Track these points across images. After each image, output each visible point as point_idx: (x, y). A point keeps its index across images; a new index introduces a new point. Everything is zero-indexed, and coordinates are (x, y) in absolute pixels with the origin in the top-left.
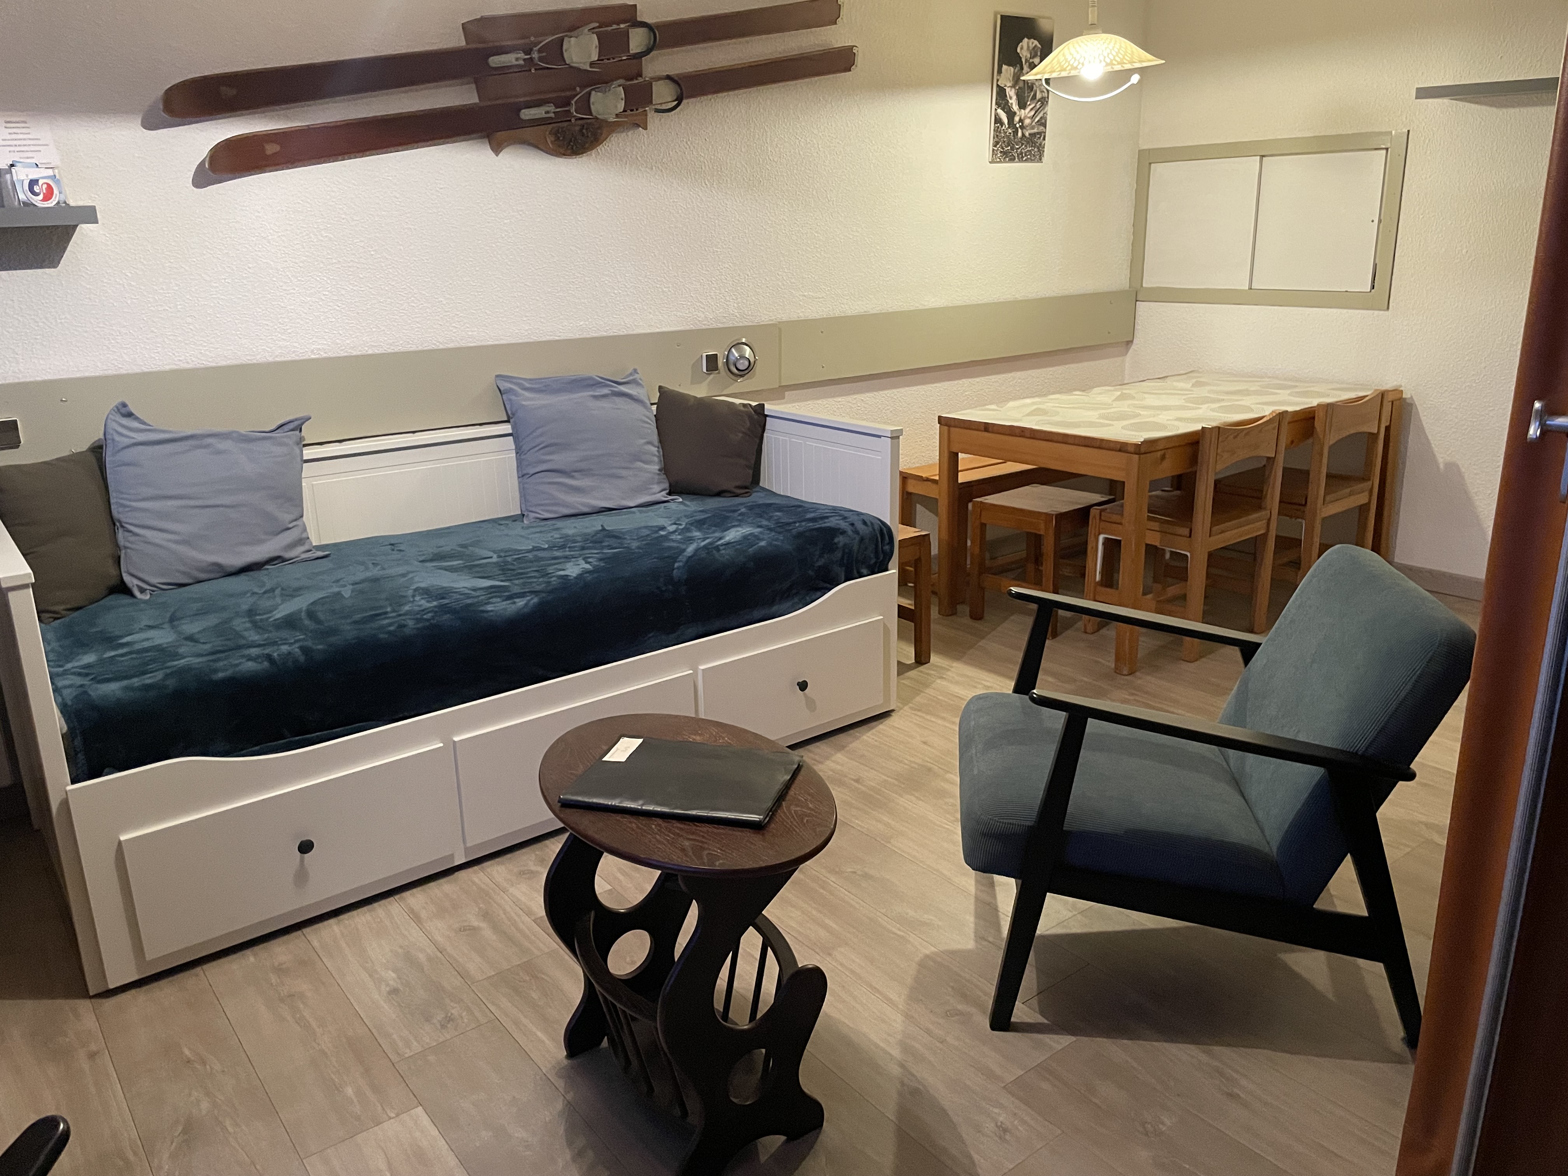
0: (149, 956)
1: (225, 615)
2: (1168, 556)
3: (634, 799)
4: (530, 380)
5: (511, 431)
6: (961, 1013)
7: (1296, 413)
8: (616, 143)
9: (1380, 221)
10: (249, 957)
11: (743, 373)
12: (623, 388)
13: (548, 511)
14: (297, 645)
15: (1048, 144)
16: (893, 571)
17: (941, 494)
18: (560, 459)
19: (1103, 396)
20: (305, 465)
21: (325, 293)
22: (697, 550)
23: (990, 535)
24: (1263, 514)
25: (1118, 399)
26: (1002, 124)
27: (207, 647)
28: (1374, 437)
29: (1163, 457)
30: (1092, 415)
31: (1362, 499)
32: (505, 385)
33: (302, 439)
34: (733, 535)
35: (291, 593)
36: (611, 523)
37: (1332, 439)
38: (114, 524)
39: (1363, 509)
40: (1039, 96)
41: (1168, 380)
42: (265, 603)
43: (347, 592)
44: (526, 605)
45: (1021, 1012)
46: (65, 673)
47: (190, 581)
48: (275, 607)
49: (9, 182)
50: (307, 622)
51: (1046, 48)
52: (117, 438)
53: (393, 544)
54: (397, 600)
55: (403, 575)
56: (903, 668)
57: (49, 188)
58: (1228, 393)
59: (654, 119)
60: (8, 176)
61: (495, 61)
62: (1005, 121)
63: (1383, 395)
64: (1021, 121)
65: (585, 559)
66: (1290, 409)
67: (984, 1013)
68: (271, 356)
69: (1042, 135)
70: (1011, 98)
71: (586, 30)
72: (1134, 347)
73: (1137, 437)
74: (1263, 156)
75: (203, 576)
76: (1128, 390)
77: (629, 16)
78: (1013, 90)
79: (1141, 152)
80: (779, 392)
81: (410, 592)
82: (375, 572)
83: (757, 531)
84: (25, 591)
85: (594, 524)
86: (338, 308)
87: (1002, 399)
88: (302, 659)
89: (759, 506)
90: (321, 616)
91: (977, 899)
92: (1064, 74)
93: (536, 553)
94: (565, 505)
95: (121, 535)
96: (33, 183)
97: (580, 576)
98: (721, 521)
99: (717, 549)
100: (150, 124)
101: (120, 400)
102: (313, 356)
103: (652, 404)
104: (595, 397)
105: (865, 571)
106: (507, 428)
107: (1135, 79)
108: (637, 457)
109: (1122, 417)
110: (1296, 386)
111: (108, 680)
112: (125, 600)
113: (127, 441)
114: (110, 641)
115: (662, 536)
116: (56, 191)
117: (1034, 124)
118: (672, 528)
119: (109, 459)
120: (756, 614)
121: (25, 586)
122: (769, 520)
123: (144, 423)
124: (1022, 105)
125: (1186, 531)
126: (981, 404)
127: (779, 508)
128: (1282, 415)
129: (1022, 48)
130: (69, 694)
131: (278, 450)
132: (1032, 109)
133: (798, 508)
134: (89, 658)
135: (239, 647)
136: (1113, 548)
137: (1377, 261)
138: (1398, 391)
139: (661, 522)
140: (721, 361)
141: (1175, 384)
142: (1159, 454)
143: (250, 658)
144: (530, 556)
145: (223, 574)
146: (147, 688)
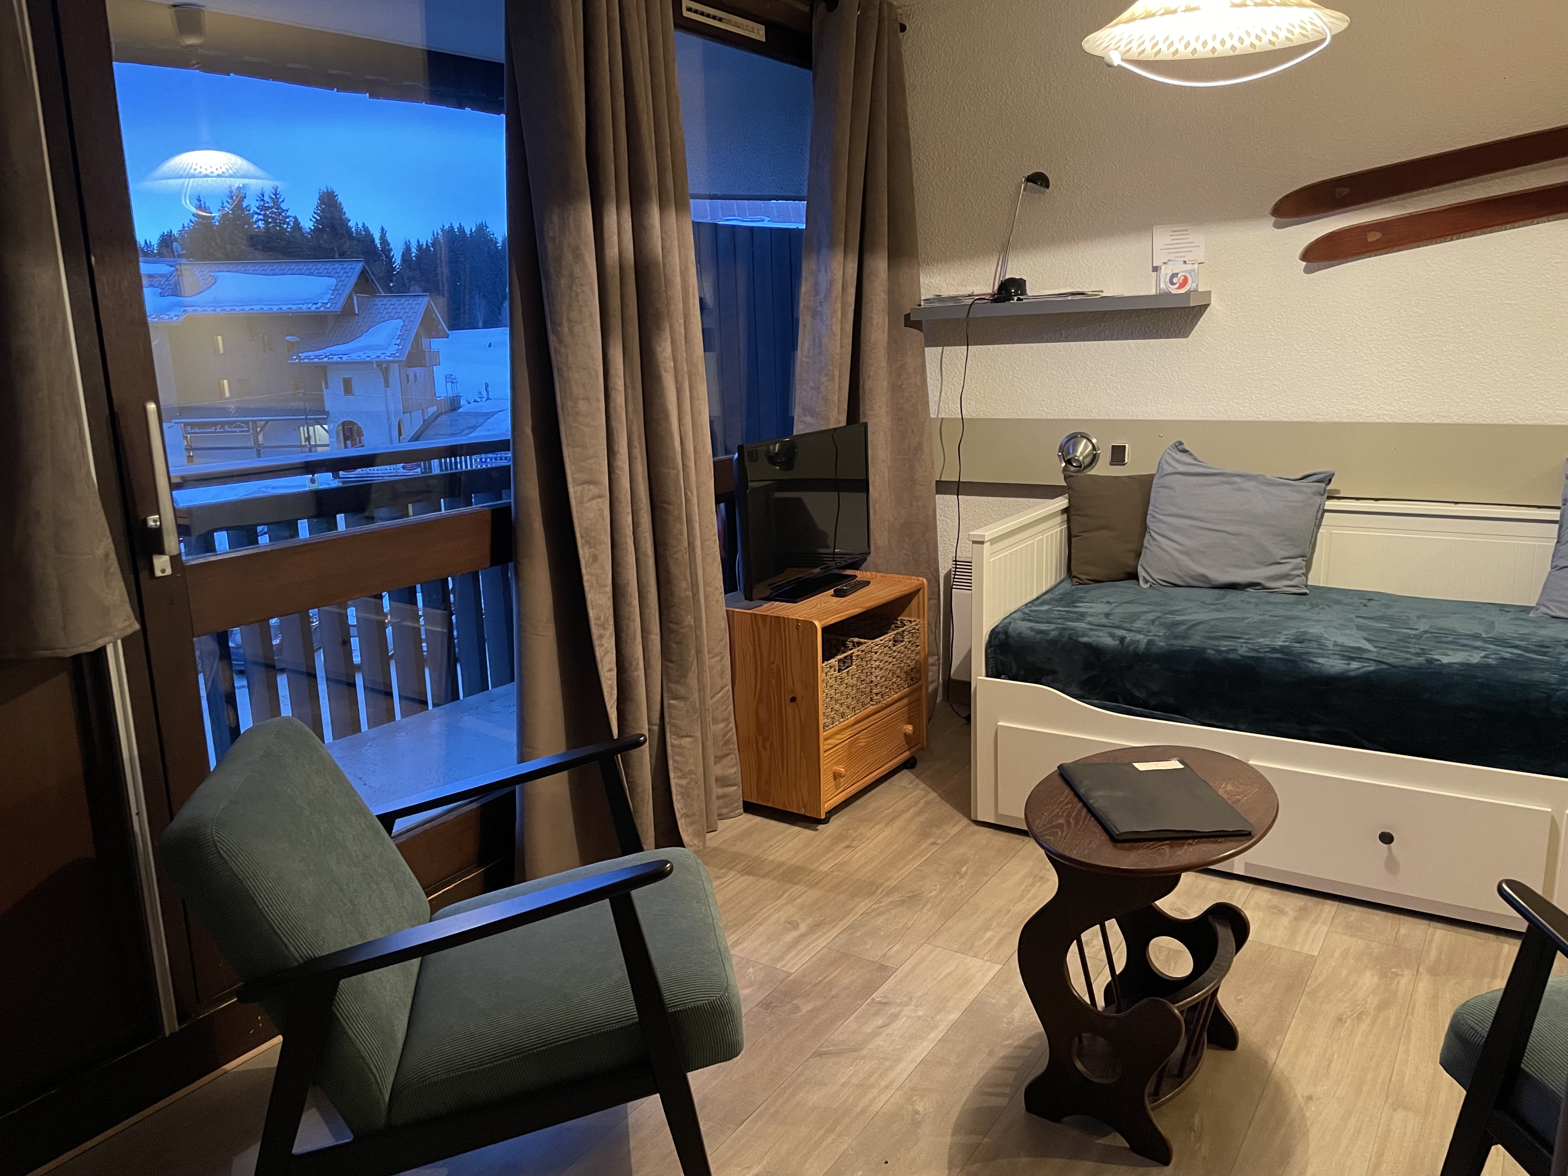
0: (1001, 810)
5: (1558, 519)
21: (1403, 364)
33: (1328, 491)
38: (1145, 530)
47: (1183, 584)
57: (1185, 280)
68: (1338, 417)
75: (1193, 583)
86: (1413, 378)
95: (1147, 538)
96: (1174, 276)
101: (1177, 440)
102: (1378, 421)
112: (1131, 585)
113: (1170, 470)
116: (1190, 281)
119: (1156, 481)
123: (1196, 459)
145: (1210, 586)
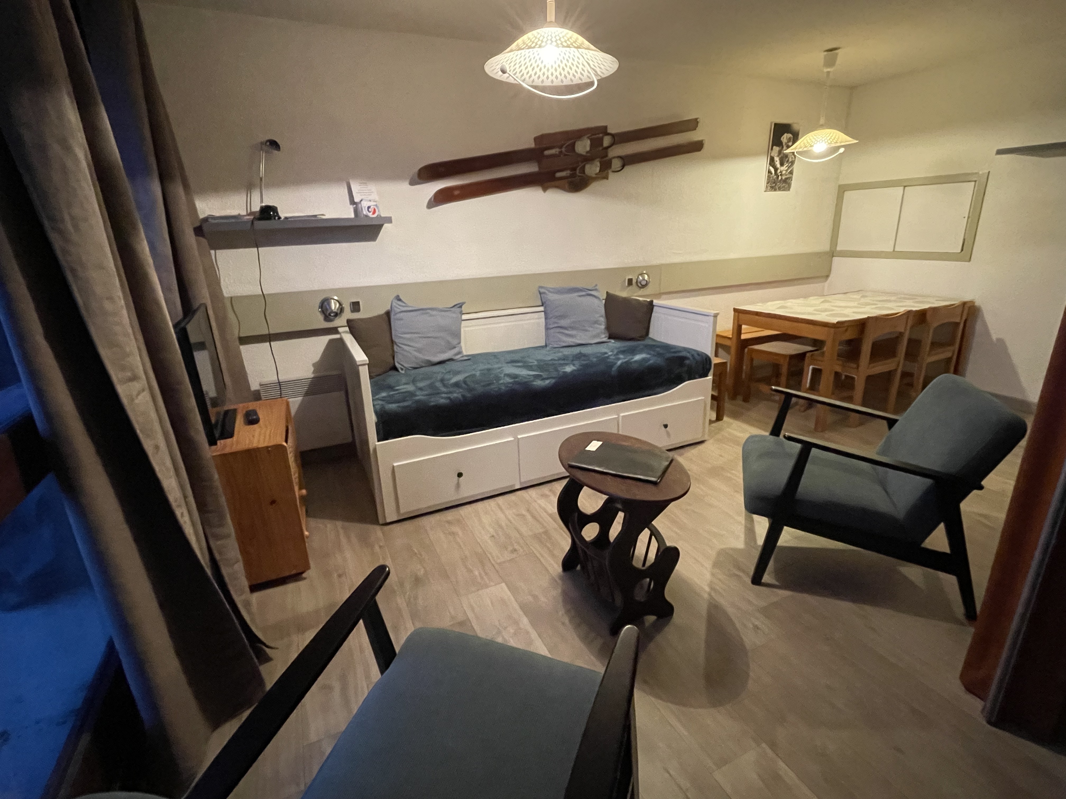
0: (402, 511)
1: (432, 381)
2: (843, 377)
3: (599, 467)
4: (552, 288)
6: (737, 575)
7: (917, 311)
8: (595, 186)
9: (968, 217)
10: (437, 516)
11: (643, 286)
12: (592, 293)
13: (557, 344)
14: (460, 394)
15: (794, 183)
16: (710, 377)
17: (733, 344)
18: (563, 323)
19: (813, 300)
20: (462, 322)
22: (622, 364)
23: (756, 363)
24: (896, 359)
25: (823, 302)
26: (771, 174)
27: (426, 392)
28: (957, 324)
29: (846, 330)
30: (810, 310)
31: (949, 354)
32: (542, 290)
33: (462, 311)
34: (638, 357)
35: (457, 373)
36: (584, 350)
37: (935, 325)
38: (393, 343)
39: (949, 360)
40: (790, 160)
41: (847, 294)
42: (447, 377)
43: (478, 373)
44: (550, 382)
45: (766, 578)
46: (378, 399)
47: (418, 366)
48: (450, 379)
49: (360, 207)
50: (464, 385)
51: (795, 137)
52: (395, 309)
53: (494, 356)
54: (498, 378)
55: (499, 368)
56: (711, 422)
57: (375, 210)
58: (880, 301)
59: (611, 176)
60: (360, 205)
61: (547, 153)
62: (773, 172)
63: (964, 304)
64: (781, 172)
65: (574, 365)
66: (914, 309)
67: (749, 576)
68: (451, 277)
69: (790, 178)
70: (777, 161)
71: (585, 137)
72: (830, 278)
73: (834, 320)
74: (905, 187)
75: (424, 365)
76: (828, 298)
77: (604, 130)
78: (778, 158)
79: (840, 186)
80: (659, 295)
81: (502, 375)
82: (489, 366)
83: (648, 356)
84: (364, 366)
85: (577, 350)
87: (765, 301)
88: (462, 399)
89: (649, 345)
90: (469, 383)
91: (746, 527)
92: (805, 149)
93: (552, 361)
94: (564, 342)
95: (395, 347)
96: (369, 207)
97: (572, 372)
98: (633, 351)
99: (631, 363)
100: (412, 183)
101: (397, 294)
102: (467, 278)
103: (603, 299)
104: (580, 296)
105: (697, 377)
106: (542, 309)
107: (842, 150)
108: (596, 322)
109: (826, 310)
110: (916, 299)
111: (392, 403)
112: (396, 373)
113: (398, 310)
114: (391, 388)
115: (606, 357)
116: (377, 210)
117: (787, 173)
118: (610, 353)
119: (392, 317)
120: (646, 393)
121: (364, 365)
122: (654, 351)
123: (405, 303)
124: (782, 164)
125: (855, 366)
126: (753, 303)
127: (658, 347)
128: (910, 312)
129: (783, 138)
130: (378, 407)
131: (454, 315)
132: (787, 166)
133: (667, 347)
134: (384, 394)
135: (438, 393)
136: (817, 373)
137: (966, 237)
138: (972, 302)
139: (605, 350)
140: (634, 281)
141: (851, 296)
142: (844, 329)
143: (442, 398)
144: (551, 362)
145: (431, 364)
146: (407, 407)
